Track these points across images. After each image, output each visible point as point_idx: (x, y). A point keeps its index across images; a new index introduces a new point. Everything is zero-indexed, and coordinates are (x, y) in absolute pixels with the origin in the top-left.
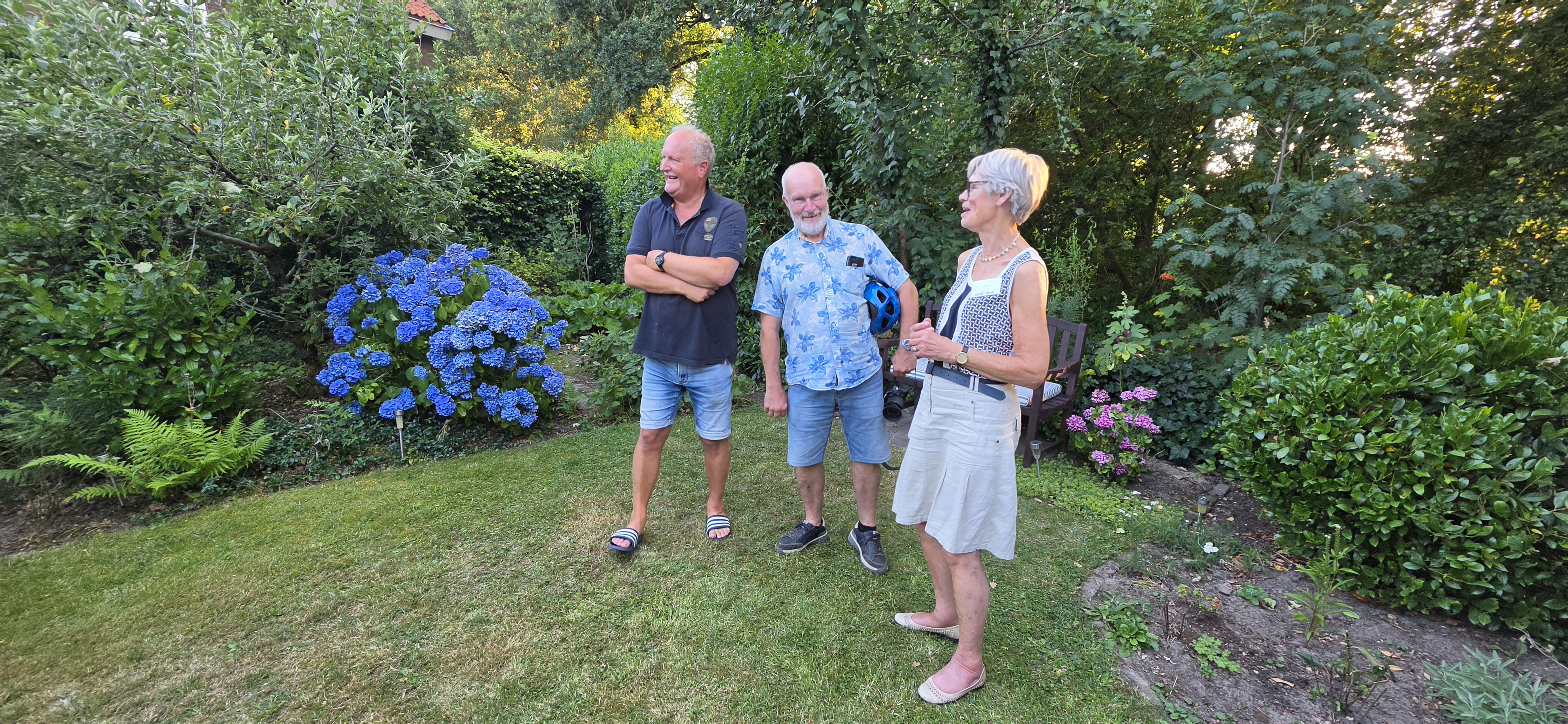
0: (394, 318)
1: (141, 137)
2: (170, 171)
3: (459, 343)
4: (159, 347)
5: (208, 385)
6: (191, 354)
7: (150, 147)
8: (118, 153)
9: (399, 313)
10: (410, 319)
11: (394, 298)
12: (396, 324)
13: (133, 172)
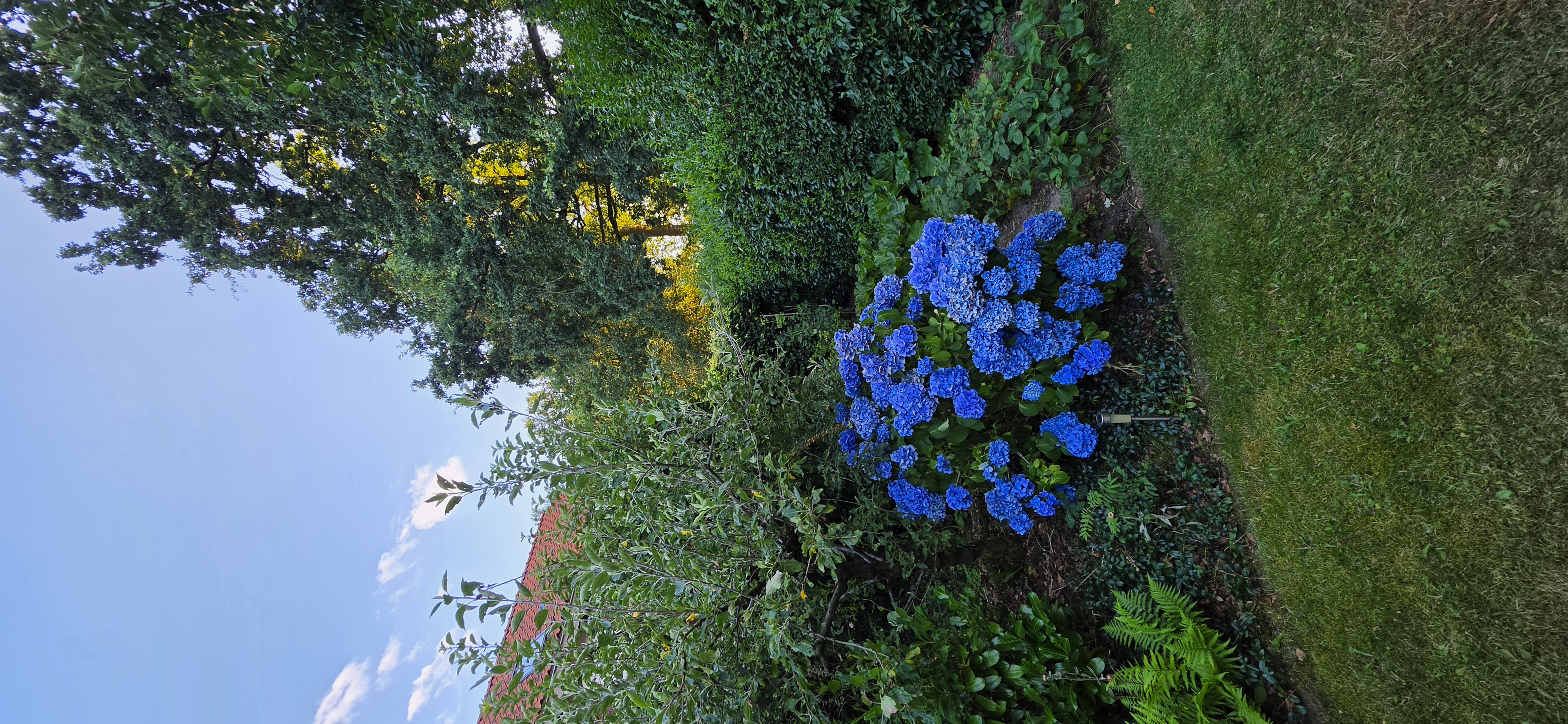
0: (946, 425)
1: (707, 683)
2: (752, 656)
3: (1002, 316)
4: (993, 706)
5: (1049, 656)
6: (999, 669)
7: (721, 675)
8: (731, 712)
9: (938, 417)
10: (950, 401)
11: (913, 427)
12: (954, 424)
13: (755, 698)
